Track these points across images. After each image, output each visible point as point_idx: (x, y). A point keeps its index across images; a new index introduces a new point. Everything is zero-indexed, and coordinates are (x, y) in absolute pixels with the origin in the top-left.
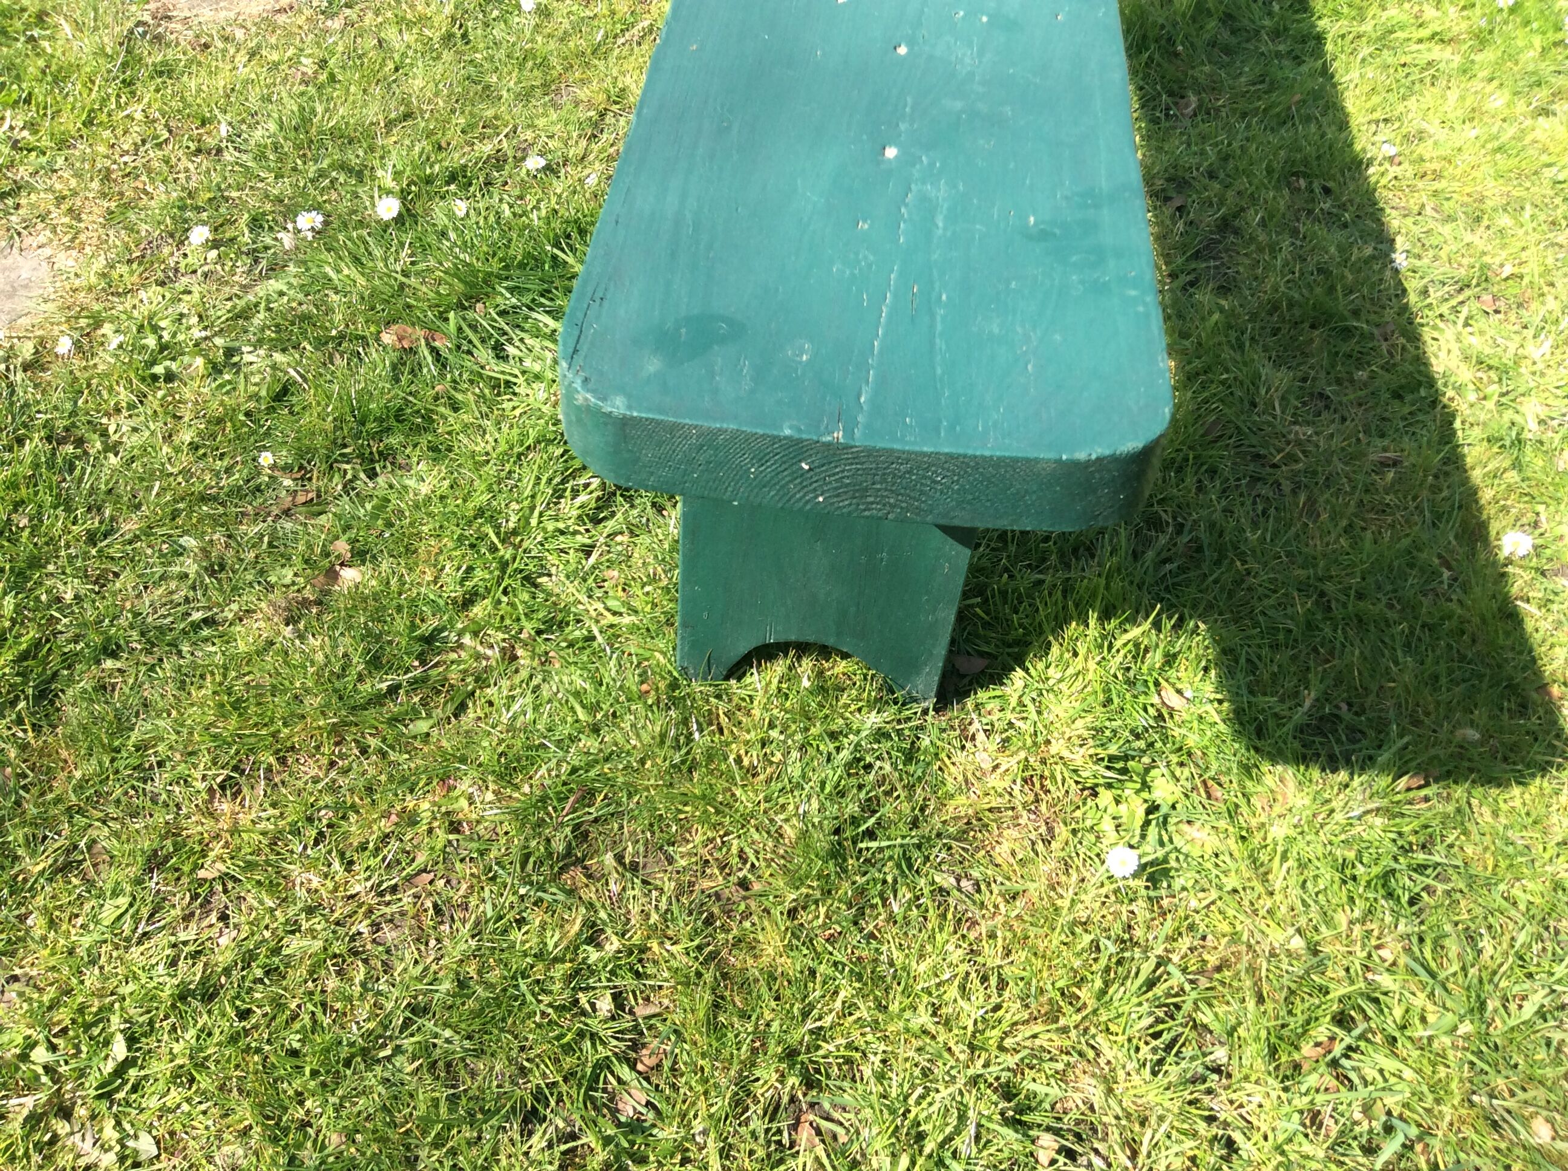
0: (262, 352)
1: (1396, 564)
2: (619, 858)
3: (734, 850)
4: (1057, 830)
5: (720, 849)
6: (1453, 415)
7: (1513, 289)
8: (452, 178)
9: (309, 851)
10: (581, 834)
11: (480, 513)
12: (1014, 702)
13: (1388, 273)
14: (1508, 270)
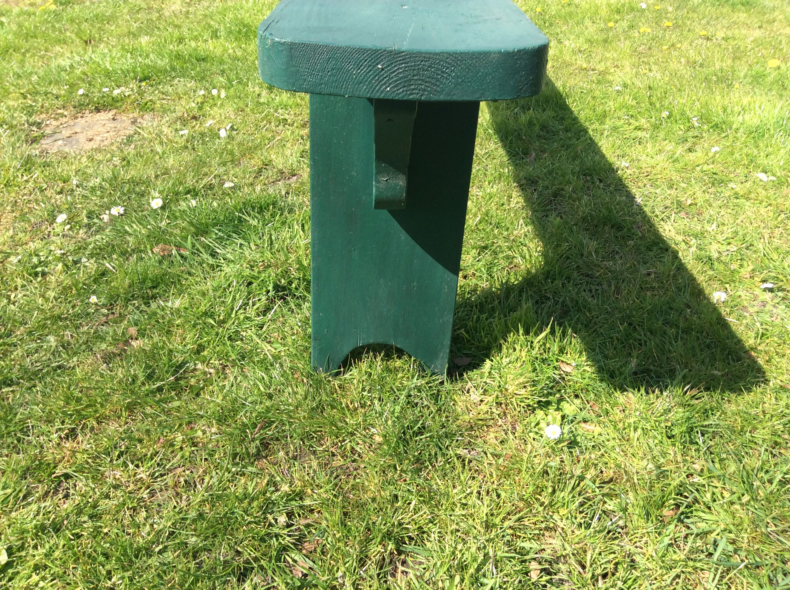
0: (92, 261)
1: (664, 308)
2: (287, 453)
3: (348, 448)
4: (517, 427)
5: (341, 448)
6: (678, 252)
7: (694, 209)
8: (188, 192)
9: (115, 462)
10: (265, 445)
11: (205, 314)
12: (487, 374)
13: (635, 207)
14: (689, 202)
